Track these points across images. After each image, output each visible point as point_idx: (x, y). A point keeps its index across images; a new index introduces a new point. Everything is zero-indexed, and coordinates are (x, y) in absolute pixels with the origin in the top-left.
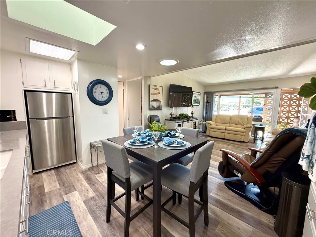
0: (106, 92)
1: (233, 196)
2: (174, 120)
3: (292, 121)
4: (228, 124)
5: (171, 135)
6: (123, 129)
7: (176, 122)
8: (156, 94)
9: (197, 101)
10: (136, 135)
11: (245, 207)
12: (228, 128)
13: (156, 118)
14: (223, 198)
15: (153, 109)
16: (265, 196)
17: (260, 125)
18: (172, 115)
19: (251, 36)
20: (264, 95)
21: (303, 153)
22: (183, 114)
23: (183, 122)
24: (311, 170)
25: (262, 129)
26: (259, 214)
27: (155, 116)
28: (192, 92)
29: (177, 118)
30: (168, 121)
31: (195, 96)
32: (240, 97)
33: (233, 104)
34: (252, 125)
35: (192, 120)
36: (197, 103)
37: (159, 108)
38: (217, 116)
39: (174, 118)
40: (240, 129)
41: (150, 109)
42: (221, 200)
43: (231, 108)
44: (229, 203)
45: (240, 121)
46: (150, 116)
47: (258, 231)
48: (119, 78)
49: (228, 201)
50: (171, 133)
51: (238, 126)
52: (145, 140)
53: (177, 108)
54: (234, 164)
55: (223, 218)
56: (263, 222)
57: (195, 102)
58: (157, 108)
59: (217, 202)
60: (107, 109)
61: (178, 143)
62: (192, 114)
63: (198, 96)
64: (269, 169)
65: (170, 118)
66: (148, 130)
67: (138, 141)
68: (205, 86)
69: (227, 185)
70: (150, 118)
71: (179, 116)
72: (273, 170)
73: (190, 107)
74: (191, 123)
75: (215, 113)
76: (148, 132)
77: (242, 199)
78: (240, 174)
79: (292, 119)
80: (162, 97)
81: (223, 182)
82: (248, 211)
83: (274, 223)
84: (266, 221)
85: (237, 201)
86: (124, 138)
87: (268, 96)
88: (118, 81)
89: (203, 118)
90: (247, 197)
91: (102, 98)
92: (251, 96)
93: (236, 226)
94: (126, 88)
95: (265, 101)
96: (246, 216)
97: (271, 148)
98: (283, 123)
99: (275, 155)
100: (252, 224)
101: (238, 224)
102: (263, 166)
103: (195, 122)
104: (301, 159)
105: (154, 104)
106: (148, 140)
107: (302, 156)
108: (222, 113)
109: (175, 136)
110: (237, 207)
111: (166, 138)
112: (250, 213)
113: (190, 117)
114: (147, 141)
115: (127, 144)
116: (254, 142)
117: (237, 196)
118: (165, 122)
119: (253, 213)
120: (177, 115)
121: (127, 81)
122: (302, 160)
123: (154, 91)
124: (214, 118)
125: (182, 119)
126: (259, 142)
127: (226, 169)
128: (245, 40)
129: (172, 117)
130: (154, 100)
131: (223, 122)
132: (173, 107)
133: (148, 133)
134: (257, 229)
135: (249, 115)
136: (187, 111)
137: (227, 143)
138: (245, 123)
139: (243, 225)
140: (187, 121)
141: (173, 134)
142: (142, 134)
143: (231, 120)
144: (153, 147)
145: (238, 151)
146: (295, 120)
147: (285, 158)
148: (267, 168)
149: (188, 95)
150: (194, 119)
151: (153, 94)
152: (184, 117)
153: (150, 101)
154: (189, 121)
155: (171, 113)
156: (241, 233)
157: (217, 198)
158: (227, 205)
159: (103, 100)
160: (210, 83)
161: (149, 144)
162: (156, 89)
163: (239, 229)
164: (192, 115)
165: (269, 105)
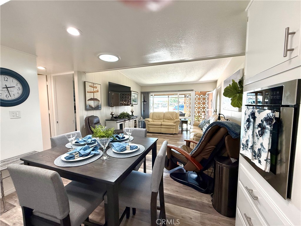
0: (17, 87)
1: (179, 187)
2: (115, 120)
3: (201, 114)
4: (162, 120)
5: (120, 139)
6: (51, 138)
7: (118, 122)
8: (93, 92)
9: (135, 100)
10: (73, 144)
11: (190, 194)
12: (163, 123)
13: (96, 119)
14: (172, 191)
15: (91, 109)
16: (201, 179)
17: (185, 119)
18: (113, 115)
19: (185, 44)
20: (183, 96)
21: (242, 143)
22: (124, 114)
23: (124, 121)
24: (254, 158)
25: (186, 122)
26: (201, 196)
27: (93, 117)
28: (131, 91)
29: (118, 117)
30: (109, 122)
31: (134, 96)
32: (168, 97)
33: (161, 103)
34: (180, 119)
35: (133, 119)
36: (135, 102)
37: (98, 108)
38: (153, 113)
39: (116, 118)
40: (172, 124)
41: (86, 109)
42: (171, 194)
43: (160, 106)
44: (178, 195)
45: (171, 117)
46: (88, 117)
47: (204, 214)
48: (38, 70)
49: (177, 193)
50: (119, 136)
51: (170, 121)
52: (88, 151)
53: (118, 107)
54: (176, 156)
55: (177, 213)
56: (205, 203)
57: (134, 101)
58: (96, 107)
59: (168, 198)
60: (19, 112)
61: (132, 148)
62: (132, 112)
63: (136, 96)
64: (204, 157)
65: (111, 118)
66: (91, 136)
67: (78, 154)
68: (142, 86)
69: (173, 177)
70: (88, 119)
71: (120, 115)
72: (207, 157)
73: (130, 106)
74: (132, 122)
75: (151, 111)
76: (89, 138)
77: (186, 187)
78: (182, 165)
79: (201, 113)
80: (101, 96)
81: (169, 174)
82: (193, 197)
83: (212, 201)
84: (207, 202)
85: (183, 190)
86: (54, 153)
87: (186, 97)
88: (38, 74)
89: (142, 116)
90: (189, 184)
91: (8, 95)
92: (177, 96)
93: (188, 217)
94: (51, 84)
95: (185, 100)
96: (192, 203)
97: (206, 139)
98: (196, 116)
99: (209, 144)
100: (199, 209)
101: (189, 213)
102: (200, 154)
103: (136, 120)
104: (241, 149)
105: (92, 104)
106: (93, 150)
107: (242, 146)
108: (156, 111)
109: (124, 139)
110: (184, 197)
111: (115, 144)
112: (194, 199)
113: (130, 116)
114: (92, 152)
115: (59, 162)
116: (182, 133)
117: (182, 185)
118: (106, 122)
119: (196, 197)
120: (118, 115)
121: (52, 75)
122: (243, 149)
123: (92, 89)
124: (151, 116)
125: (123, 118)
126: (185, 133)
127: (170, 163)
128: (181, 47)
129: (112, 117)
130: (91, 99)
131: (158, 119)
132: (113, 107)
133: (90, 140)
134: (203, 212)
135: (177, 111)
136: (127, 109)
137: (164, 137)
138: (175, 118)
139: (193, 213)
140: (129, 120)
141: (121, 136)
142: (81, 142)
143: (165, 117)
144: (101, 158)
145: (173, 142)
146: (203, 114)
147: (215, 146)
148: (203, 155)
149: (126, 94)
150: (135, 117)
151: (90, 92)
152: (125, 116)
153: (87, 100)
154: (130, 119)
155: (112, 113)
156: (193, 222)
157: (167, 193)
158: (177, 198)
159: (10, 98)
160: (145, 84)
161: (95, 155)
162: (93, 87)
163: (191, 219)
164: (132, 114)
165: (187, 103)
